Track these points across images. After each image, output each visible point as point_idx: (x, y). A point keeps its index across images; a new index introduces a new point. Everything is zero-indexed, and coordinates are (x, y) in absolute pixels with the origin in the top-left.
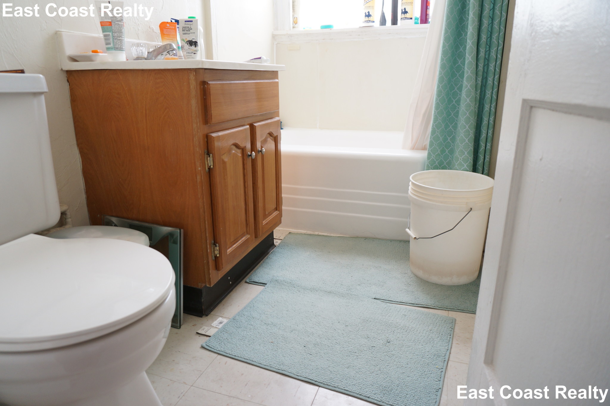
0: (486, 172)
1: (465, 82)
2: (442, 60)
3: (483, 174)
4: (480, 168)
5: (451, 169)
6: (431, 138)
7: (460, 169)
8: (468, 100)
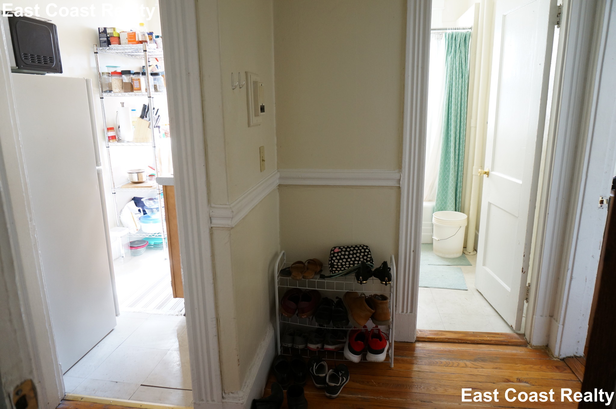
0: (460, 211)
1: (451, 175)
2: (441, 166)
3: (458, 212)
4: (458, 209)
5: (445, 210)
6: (437, 197)
7: (450, 210)
8: (452, 182)
